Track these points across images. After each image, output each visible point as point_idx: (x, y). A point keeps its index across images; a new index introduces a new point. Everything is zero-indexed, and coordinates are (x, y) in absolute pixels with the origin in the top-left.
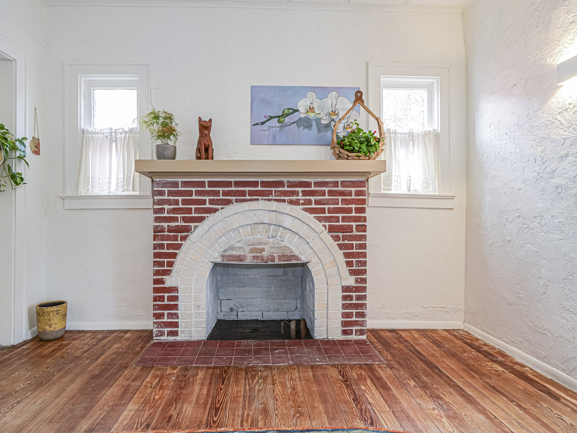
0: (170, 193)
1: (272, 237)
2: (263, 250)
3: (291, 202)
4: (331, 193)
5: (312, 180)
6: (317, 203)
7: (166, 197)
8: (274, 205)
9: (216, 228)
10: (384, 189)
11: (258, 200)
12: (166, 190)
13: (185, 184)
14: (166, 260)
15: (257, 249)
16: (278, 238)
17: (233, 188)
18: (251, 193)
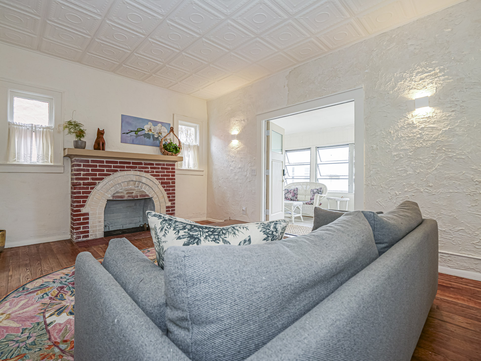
0: (84, 166)
1: (137, 187)
2: (133, 193)
3: (145, 172)
4: (162, 168)
5: (155, 163)
6: (156, 172)
7: (82, 167)
8: (138, 173)
9: (110, 183)
10: (180, 167)
11: (131, 170)
12: (82, 164)
13: (93, 161)
14: (82, 200)
15: (130, 192)
16: (139, 187)
17: (119, 165)
18: (127, 167)
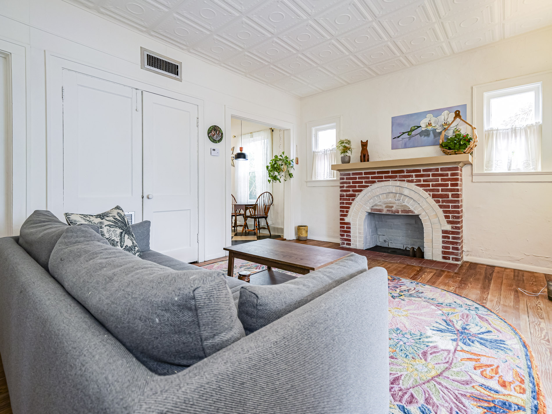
0: (347, 179)
1: (398, 200)
2: (393, 207)
3: (409, 181)
4: (433, 175)
5: (421, 168)
6: (424, 181)
7: (345, 181)
8: (398, 183)
9: (368, 195)
10: (486, 170)
11: (389, 180)
12: (345, 177)
13: (353, 174)
14: (345, 210)
15: (389, 206)
16: (401, 200)
17: (376, 175)
18: (386, 177)
